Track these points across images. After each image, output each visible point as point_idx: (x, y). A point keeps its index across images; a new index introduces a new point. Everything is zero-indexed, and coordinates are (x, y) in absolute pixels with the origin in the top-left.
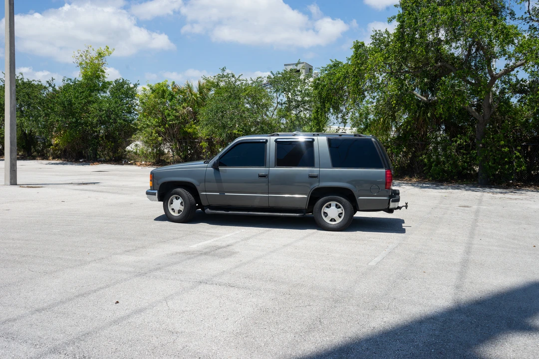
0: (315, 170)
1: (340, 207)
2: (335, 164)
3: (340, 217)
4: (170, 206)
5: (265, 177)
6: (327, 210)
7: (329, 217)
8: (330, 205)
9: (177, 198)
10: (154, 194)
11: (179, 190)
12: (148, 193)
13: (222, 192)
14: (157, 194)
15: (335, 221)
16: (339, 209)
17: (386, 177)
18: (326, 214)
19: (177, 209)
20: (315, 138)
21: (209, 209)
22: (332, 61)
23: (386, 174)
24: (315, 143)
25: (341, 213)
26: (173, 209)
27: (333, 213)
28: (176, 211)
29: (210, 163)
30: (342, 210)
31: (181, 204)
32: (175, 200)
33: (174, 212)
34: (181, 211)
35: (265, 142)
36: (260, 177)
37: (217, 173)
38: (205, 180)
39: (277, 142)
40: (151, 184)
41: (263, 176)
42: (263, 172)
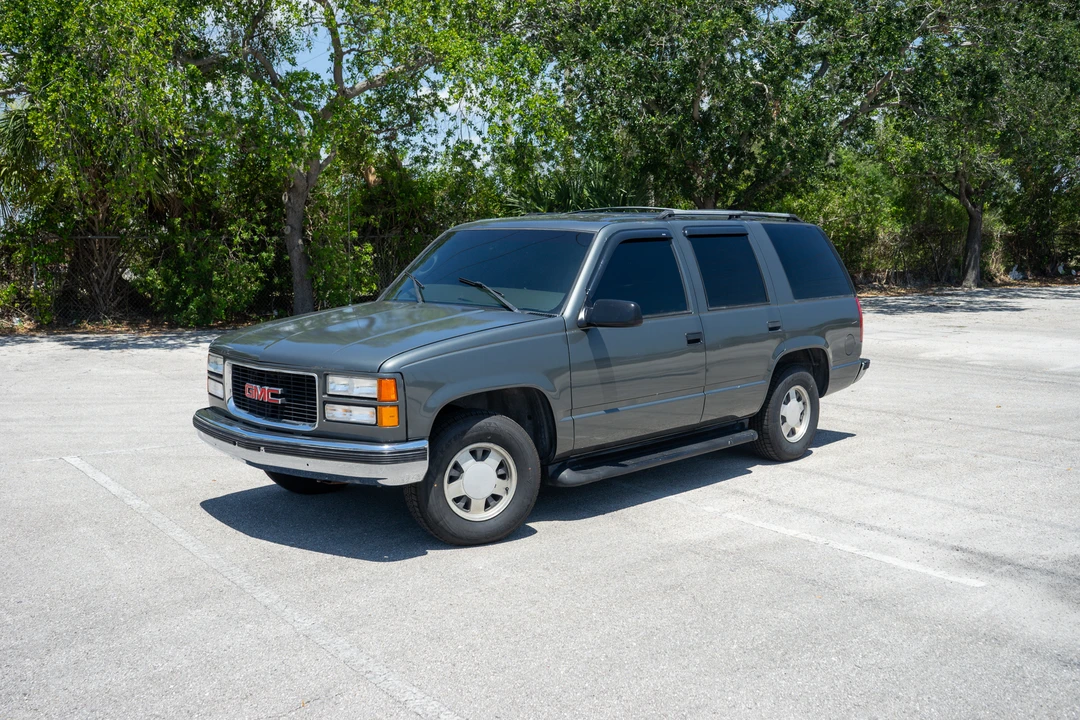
1: (802, 397)
2: (799, 294)
3: (801, 421)
4: (448, 489)
6: (785, 410)
7: (788, 426)
11: (495, 422)
13: (612, 405)
14: (427, 454)
15: (794, 434)
16: (802, 402)
18: (784, 419)
21: (571, 469)
24: (751, 238)
28: (481, 504)
29: (568, 312)
30: (804, 403)
31: (501, 472)
32: (469, 465)
33: (467, 506)
34: (496, 498)
35: (668, 239)
36: (690, 342)
37: (596, 343)
38: (570, 368)
39: (690, 237)
40: (390, 418)
41: (694, 339)
42: (692, 328)
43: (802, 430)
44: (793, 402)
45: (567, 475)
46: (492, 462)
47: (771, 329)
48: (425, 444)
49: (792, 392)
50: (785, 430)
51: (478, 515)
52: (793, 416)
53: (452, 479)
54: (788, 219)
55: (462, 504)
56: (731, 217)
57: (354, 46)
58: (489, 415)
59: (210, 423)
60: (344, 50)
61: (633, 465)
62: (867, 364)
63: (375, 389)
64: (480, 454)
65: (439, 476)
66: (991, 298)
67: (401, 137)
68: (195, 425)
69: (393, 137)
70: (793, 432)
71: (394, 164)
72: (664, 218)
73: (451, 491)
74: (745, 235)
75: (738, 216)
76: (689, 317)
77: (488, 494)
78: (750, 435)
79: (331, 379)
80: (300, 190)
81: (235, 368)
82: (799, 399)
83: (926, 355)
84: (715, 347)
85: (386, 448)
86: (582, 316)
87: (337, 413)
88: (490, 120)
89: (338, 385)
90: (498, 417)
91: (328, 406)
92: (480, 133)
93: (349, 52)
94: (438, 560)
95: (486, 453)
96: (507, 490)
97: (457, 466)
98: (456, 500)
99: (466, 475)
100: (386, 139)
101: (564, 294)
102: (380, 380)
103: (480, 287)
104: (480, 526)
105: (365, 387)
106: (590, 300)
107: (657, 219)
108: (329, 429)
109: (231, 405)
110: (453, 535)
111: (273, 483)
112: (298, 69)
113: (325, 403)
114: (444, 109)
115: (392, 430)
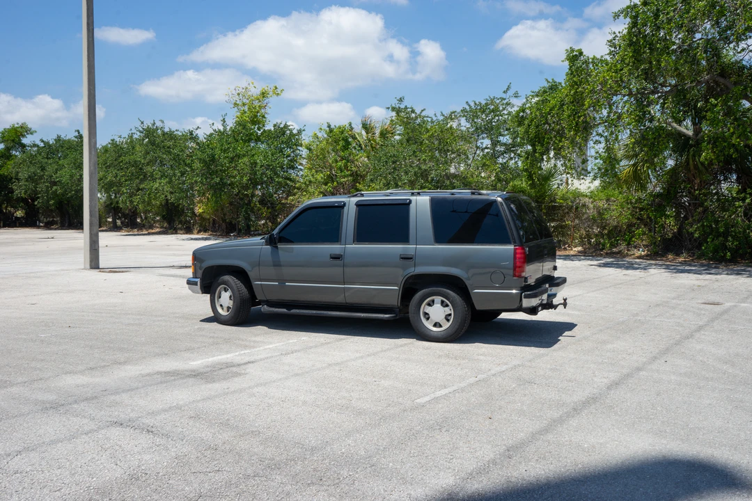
0: (409, 248)
1: (447, 306)
3: (448, 320)
4: (218, 300)
5: (339, 258)
6: (429, 310)
7: (432, 320)
8: (432, 301)
9: (226, 290)
10: (195, 284)
11: (227, 278)
12: (189, 282)
13: (282, 281)
14: (199, 283)
15: (441, 326)
16: (446, 308)
17: (515, 258)
18: (427, 316)
19: (225, 306)
20: (413, 198)
21: (268, 305)
22: (548, 82)
23: (515, 253)
24: (412, 206)
25: (450, 315)
26: (221, 306)
27: (437, 313)
28: (225, 309)
30: (449, 310)
31: (230, 298)
34: (229, 308)
36: (333, 258)
38: (259, 263)
39: (358, 206)
41: (336, 257)
42: (337, 252)
43: (446, 325)
44: (437, 306)
46: (228, 294)
49: (438, 299)
50: (429, 325)
51: (225, 313)
53: (218, 297)
56: (413, 194)
58: (226, 275)
61: (293, 311)
70: (439, 325)
74: (408, 204)
82: (443, 306)
84: (352, 264)
95: (228, 290)
97: (221, 293)
99: (222, 296)
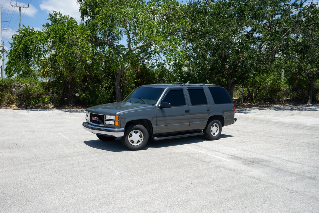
0: (208, 106)
3: (217, 131)
6: (212, 129)
8: (213, 126)
13: (166, 124)
14: (124, 131)
18: (212, 131)
21: (157, 137)
28: (136, 142)
29: (157, 105)
30: (218, 128)
31: (140, 136)
32: (134, 134)
33: (133, 142)
34: (139, 141)
35: (182, 90)
36: (186, 112)
37: (163, 111)
38: (156, 117)
39: (188, 90)
40: (117, 123)
41: (187, 112)
42: (187, 109)
43: (217, 134)
44: (215, 127)
45: (155, 138)
46: (138, 134)
47: (207, 110)
48: (124, 129)
49: (214, 124)
50: (212, 133)
51: (135, 144)
52: (214, 130)
53: (130, 137)
54: (216, 86)
55: (132, 142)
56: (200, 85)
57: (133, 39)
58: (138, 124)
59: (86, 125)
60: (131, 39)
61: (170, 137)
62: (236, 120)
63: (114, 118)
64: (136, 132)
65: (127, 136)
66: (312, 107)
67: (146, 61)
68: (83, 125)
69: (144, 61)
70: (214, 134)
71: (145, 68)
72: (183, 85)
73: (130, 139)
74: (203, 89)
75: (202, 85)
76: (186, 107)
77: (137, 140)
78: (202, 133)
79: (107, 116)
80: (119, 74)
81: (90, 114)
82: (216, 127)
83: (274, 121)
84: (193, 114)
85: (116, 129)
86: (159, 106)
87: (108, 122)
88: (166, 57)
89: (108, 117)
90: (140, 125)
91: (106, 121)
92: (164, 60)
93: (132, 40)
94: (126, 152)
95: (137, 132)
96: (141, 140)
97: (131, 134)
98: (131, 141)
99: (133, 136)
100: (142, 61)
101: (156, 101)
102: (115, 116)
103: (141, 99)
104: (135, 146)
105: (113, 117)
106: (162, 102)
107: (181, 86)
108: (106, 126)
109: (90, 121)
110: (130, 148)
111: (99, 139)
112: (119, 44)
113: (106, 120)
114: (158, 54)
115: (118, 126)
